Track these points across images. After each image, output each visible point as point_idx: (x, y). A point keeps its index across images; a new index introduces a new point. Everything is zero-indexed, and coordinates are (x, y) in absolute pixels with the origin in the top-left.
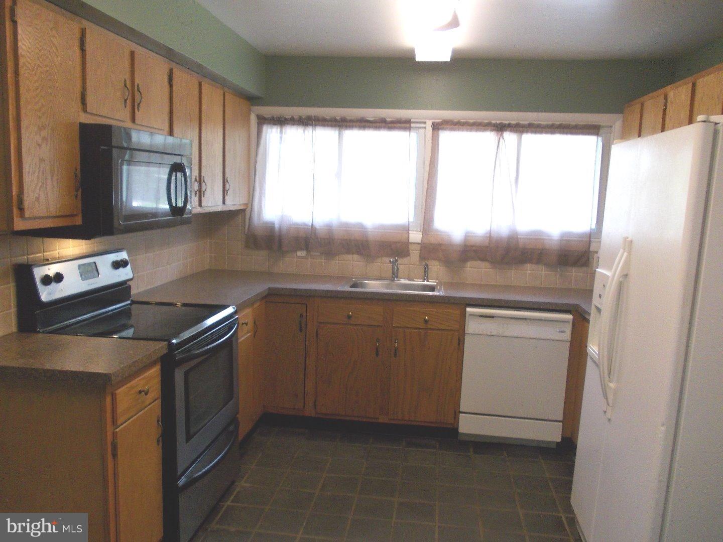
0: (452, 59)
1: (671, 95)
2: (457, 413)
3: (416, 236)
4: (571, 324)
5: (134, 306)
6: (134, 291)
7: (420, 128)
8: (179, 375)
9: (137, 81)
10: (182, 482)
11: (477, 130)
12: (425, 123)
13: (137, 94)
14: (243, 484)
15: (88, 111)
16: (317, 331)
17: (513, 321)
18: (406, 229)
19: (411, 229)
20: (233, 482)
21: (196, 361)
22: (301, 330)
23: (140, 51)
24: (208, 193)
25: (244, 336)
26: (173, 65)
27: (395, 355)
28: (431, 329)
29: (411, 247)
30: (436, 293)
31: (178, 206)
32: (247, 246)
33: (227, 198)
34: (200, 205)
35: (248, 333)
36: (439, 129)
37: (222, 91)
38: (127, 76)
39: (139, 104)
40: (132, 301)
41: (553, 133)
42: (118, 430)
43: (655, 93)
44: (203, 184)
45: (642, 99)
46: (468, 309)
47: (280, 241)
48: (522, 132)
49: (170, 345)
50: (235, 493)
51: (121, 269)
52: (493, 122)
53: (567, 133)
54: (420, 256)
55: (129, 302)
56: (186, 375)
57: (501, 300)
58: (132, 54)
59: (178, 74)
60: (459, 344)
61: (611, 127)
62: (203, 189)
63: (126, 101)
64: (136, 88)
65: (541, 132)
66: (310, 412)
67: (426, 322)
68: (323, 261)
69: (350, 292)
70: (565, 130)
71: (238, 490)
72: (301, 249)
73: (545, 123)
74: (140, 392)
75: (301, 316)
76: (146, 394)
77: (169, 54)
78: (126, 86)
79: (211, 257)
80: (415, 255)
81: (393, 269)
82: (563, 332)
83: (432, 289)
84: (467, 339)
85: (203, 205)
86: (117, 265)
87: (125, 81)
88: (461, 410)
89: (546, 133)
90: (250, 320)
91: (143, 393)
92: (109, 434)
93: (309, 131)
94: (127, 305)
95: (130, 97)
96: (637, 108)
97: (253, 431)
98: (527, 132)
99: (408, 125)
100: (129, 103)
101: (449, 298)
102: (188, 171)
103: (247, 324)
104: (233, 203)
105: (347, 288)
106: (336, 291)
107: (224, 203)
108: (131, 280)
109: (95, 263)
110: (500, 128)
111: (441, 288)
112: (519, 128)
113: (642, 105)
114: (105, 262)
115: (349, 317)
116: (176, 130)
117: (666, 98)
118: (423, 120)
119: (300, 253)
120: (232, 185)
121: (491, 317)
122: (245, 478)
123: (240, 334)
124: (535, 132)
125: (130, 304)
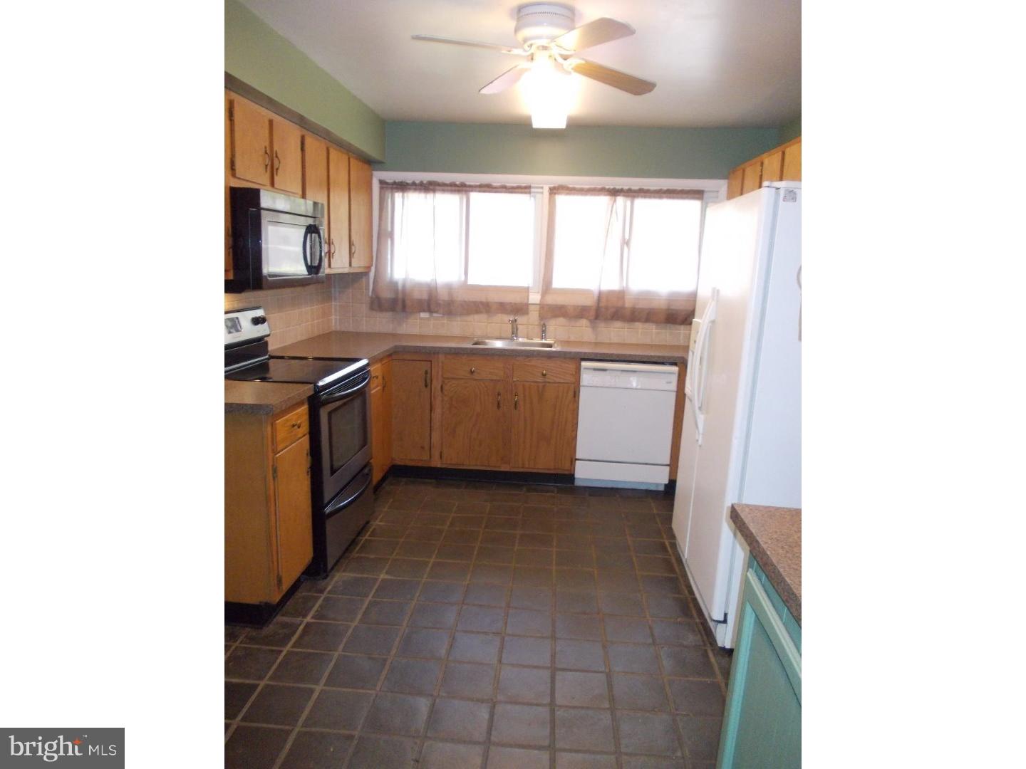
0: (567, 126)
1: (766, 162)
2: (573, 460)
3: (535, 298)
4: (677, 375)
5: (272, 362)
6: (270, 348)
7: (538, 192)
8: (323, 414)
9: (276, 148)
10: (328, 510)
11: (592, 195)
12: (542, 188)
13: (276, 162)
14: (377, 523)
15: (237, 175)
16: (442, 387)
17: (624, 373)
18: (527, 290)
19: (530, 291)
20: (368, 523)
21: (338, 403)
22: (426, 386)
23: (277, 119)
24: (336, 255)
25: (375, 389)
26: (305, 132)
27: (516, 408)
28: (549, 382)
29: (531, 308)
30: (553, 349)
31: (313, 264)
32: (372, 308)
33: (353, 260)
34: (330, 266)
35: (377, 386)
36: (555, 194)
37: (347, 157)
38: (267, 144)
39: (277, 169)
40: (269, 355)
41: (661, 197)
42: (277, 455)
43: (754, 161)
44: (332, 246)
45: (743, 166)
46: (584, 364)
47: (404, 301)
48: (634, 197)
49: (316, 386)
50: (371, 530)
51: (260, 326)
52: (607, 187)
53: (673, 198)
54: (539, 316)
55: (267, 357)
56: (330, 414)
57: (612, 355)
58: (271, 122)
59: (308, 141)
60: (575, 396)
61: (718, 192)
62: (332, 251)
63: (266, 166)
64: (274, 155)
65: (650, 197)
66: (436, 463)
67: (544, 375)
68: (445, 322)
69: (473, 349)
70: (672, 195)
71: (373, 528)
72: (424, 311)
73: (655, 188)
74: (294, 426)
75: (426, 373)
76: (299, 427)
77: (301, 121)
78: (266, 153)
79: (336, 319)
80: (534, 316)
81: (513, 328)
82: (670, 382)
83: (550, 346)
84: (582, 389)
85: (332, 266)
86: (257, 321)
87: (266, 148)
88: (577, 457)
89: (655, 197)
90: (379, 374)
91: (296, 427)
92: (270, 458)
93: (430, 196)
94: (266, 359)
95: (270, 163)
96: (739, 173)
97: (384, 479)
98: (638, 197)
99: (528, 190)
100: (269, 167)
101: (565, 353)
102: (321, 232)
103: (377, 377)
104: (359, 264)
105: (469, 346)
106: (458, 348)
107: (350, 265)
108: (268, 336)
109: (237, 318)
110: (614, 193)
111: (558, 345)
112: (631, 193)
113: (744, 171)
114: (245, 318)
115: (472, 372)
116: (308, 193)
117: (762, 164)
118: (541, 186)
119: (423, 315)
120: (356, 248)
121: (604, 370)
122: (380, 518)
123: (372, 386)
124: (645, 197)
125: (268, 359)
